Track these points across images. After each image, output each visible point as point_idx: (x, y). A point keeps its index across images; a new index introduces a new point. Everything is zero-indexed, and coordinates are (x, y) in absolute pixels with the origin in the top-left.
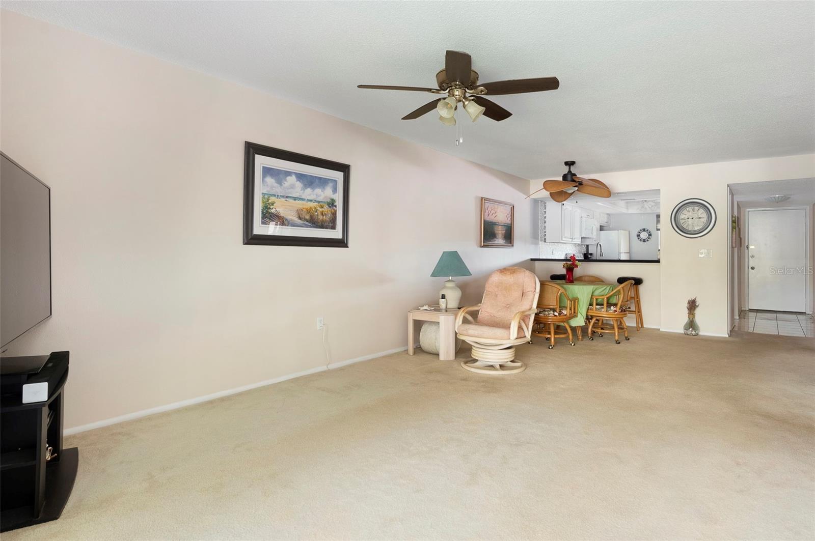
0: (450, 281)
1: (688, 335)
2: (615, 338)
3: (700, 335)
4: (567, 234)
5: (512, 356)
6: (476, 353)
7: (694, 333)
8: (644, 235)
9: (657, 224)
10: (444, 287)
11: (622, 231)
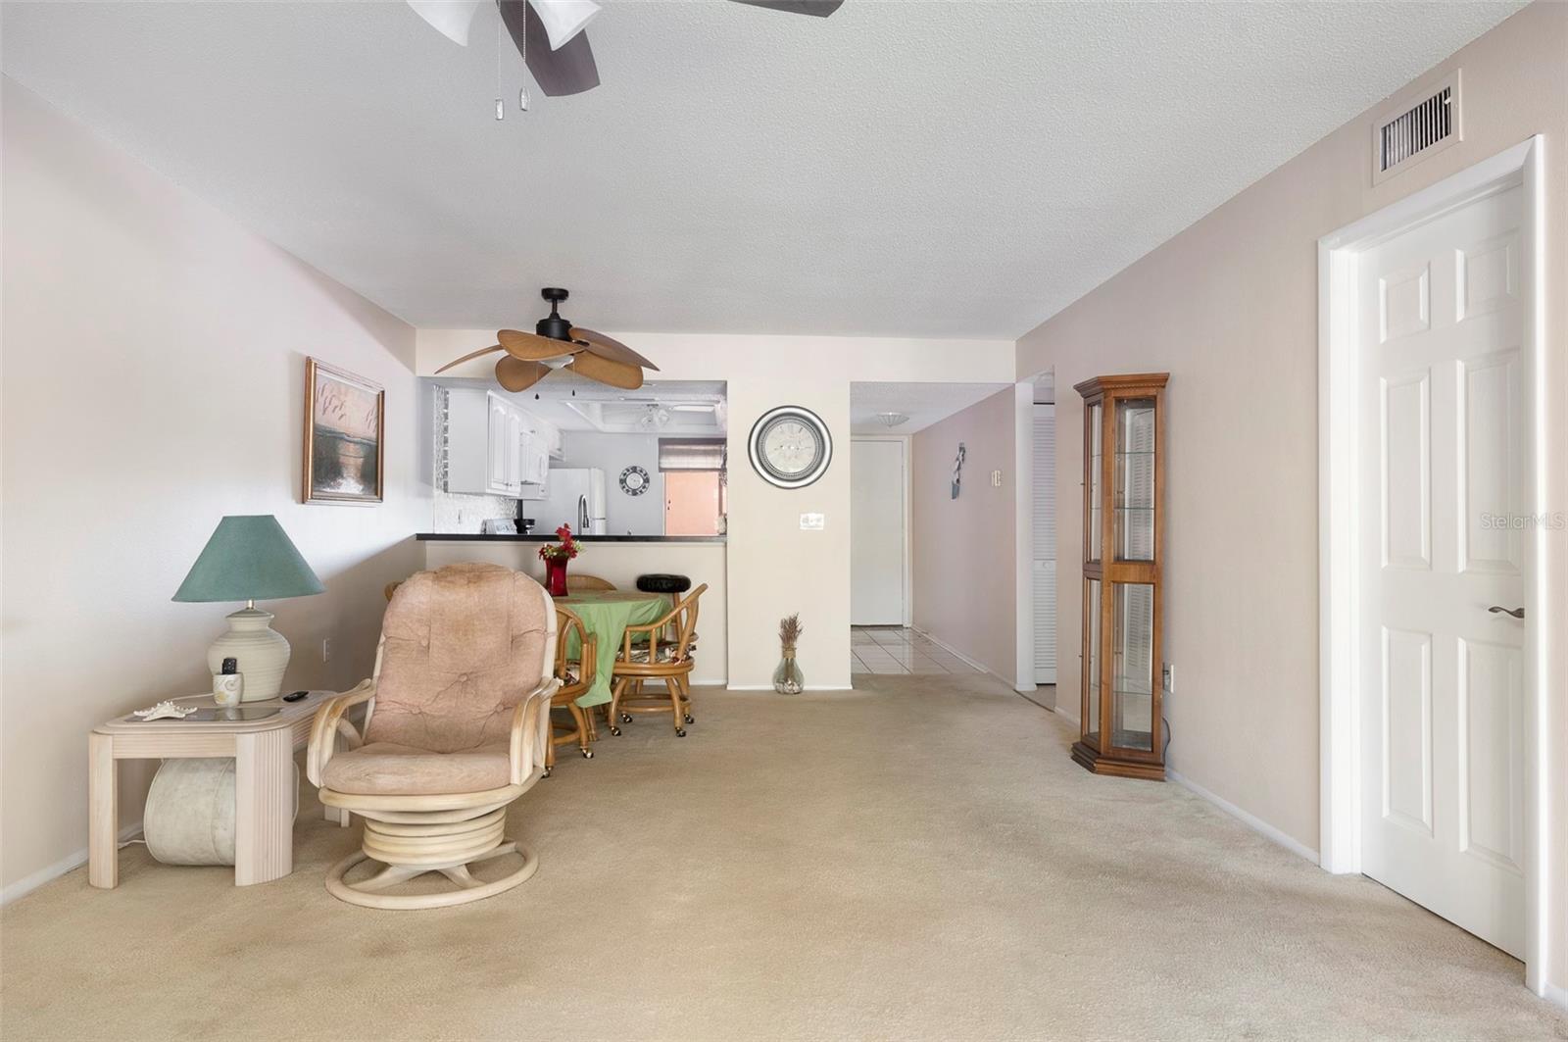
0: (246, 612)
1: (785, 693)
2: (674, 722)
3: (807, 692)
4: (498, 474)
5: (496, 834)
6: (379, 847)
7: (796, 688)
8: (635, 481)
9: (659, 458)
10: (226, 634)
11: (597, 471)
